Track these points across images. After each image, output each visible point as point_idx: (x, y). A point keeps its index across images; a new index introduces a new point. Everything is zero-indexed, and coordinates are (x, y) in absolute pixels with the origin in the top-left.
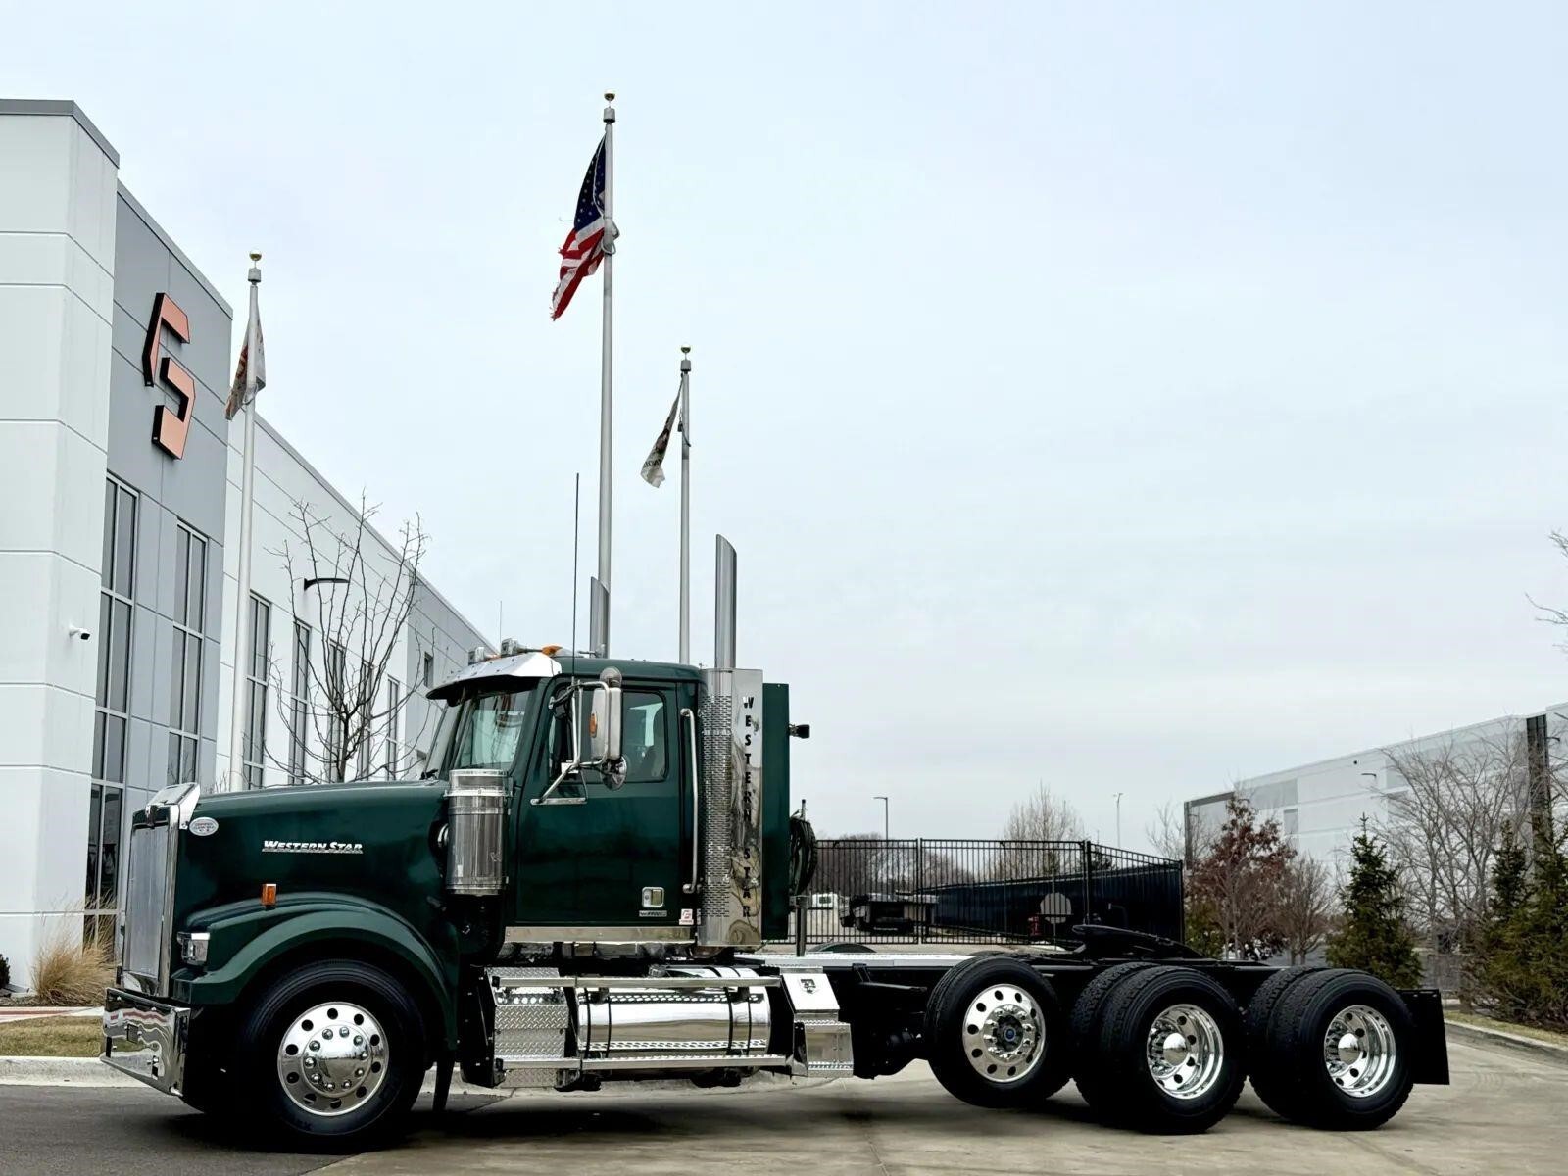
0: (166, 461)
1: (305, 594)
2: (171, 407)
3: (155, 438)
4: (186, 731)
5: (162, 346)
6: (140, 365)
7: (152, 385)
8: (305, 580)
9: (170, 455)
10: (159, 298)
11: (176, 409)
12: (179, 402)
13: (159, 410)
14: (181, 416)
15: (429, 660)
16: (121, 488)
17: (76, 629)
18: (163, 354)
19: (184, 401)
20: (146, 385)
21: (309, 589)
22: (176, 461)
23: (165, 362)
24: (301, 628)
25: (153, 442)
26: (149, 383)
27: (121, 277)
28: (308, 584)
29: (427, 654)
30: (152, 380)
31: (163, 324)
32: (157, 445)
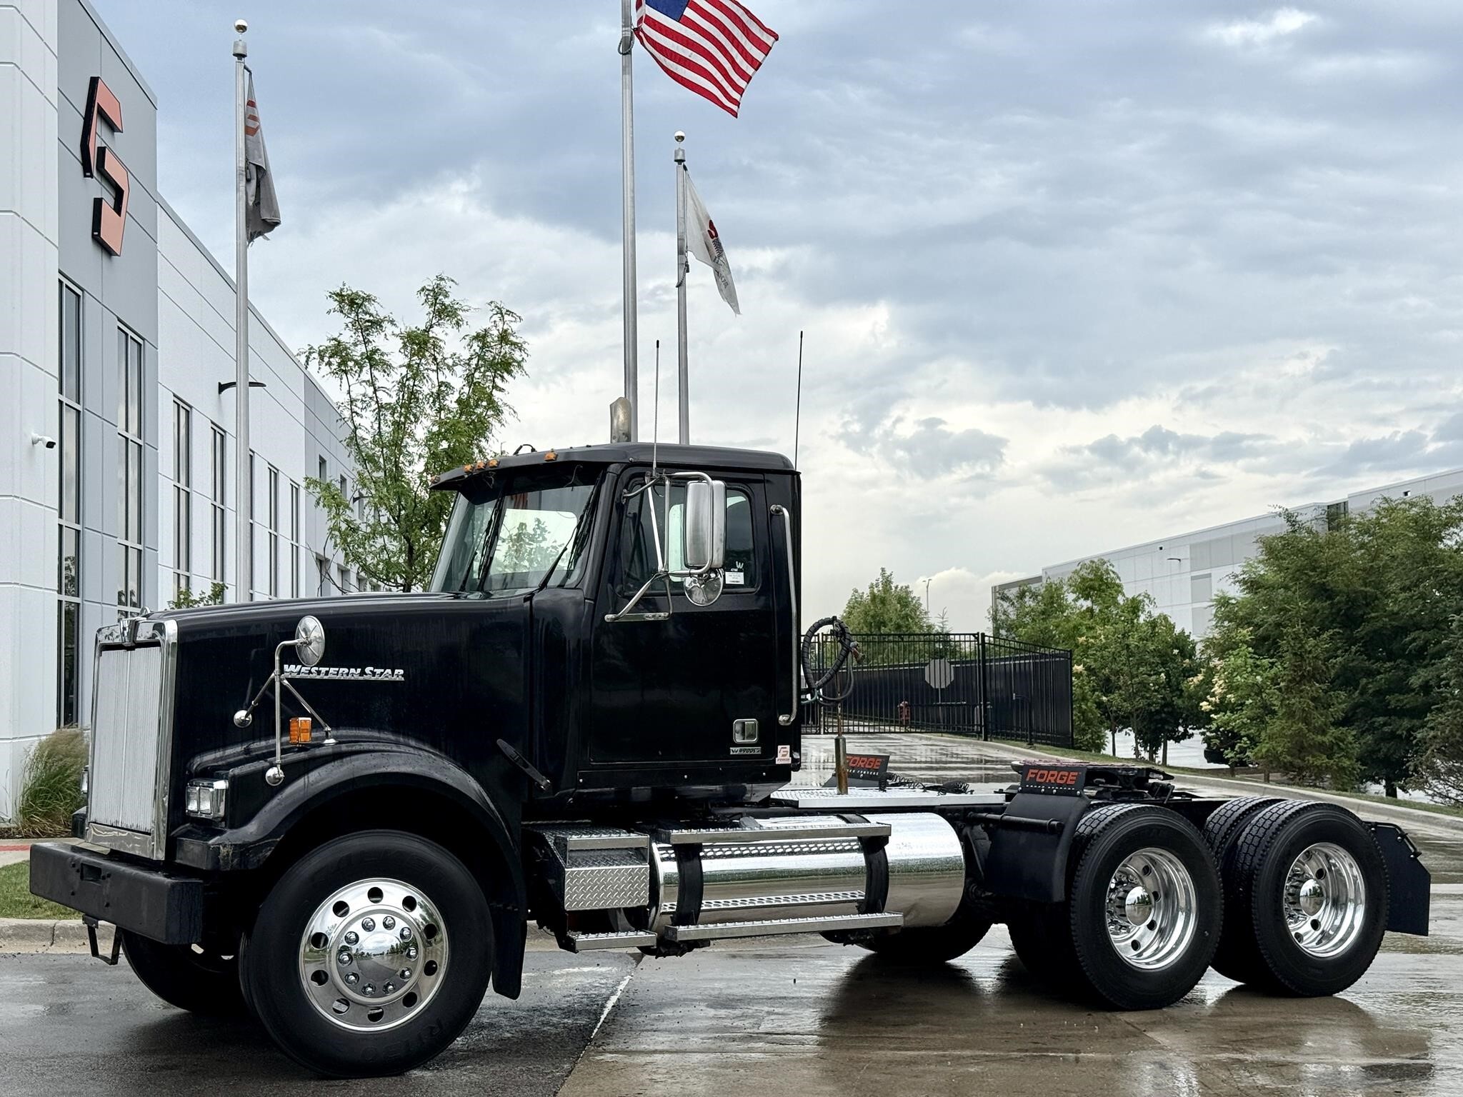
0: (105, 258)
1: (219, 397)
2: (108, 201)
3: (96, 233)
4: (132, 541)
5: (99, 136)
6: (79, 155)
7: (92, 176)
8: (220, 383)
9: (107, 251)
10: (94, 82)
11: (112, 202)
12: (114, 195)
13: (98, 203)
14: (118, 209)
15: (322, 462)
16: (67, 286)
17: (40, 437)
18: (99, 144)
19: (119, 193)
20: (85, 176)
21: (224, 392)
22: (114, 257)
23: (101, 151)
24: (218, 432)
25: (93, 236)
26: (88, 174)
27: (63, 57)
28: (222, 388)
29: (321, 457)
30: (90, 171)
31: (98, 112)
32: (98, 240)
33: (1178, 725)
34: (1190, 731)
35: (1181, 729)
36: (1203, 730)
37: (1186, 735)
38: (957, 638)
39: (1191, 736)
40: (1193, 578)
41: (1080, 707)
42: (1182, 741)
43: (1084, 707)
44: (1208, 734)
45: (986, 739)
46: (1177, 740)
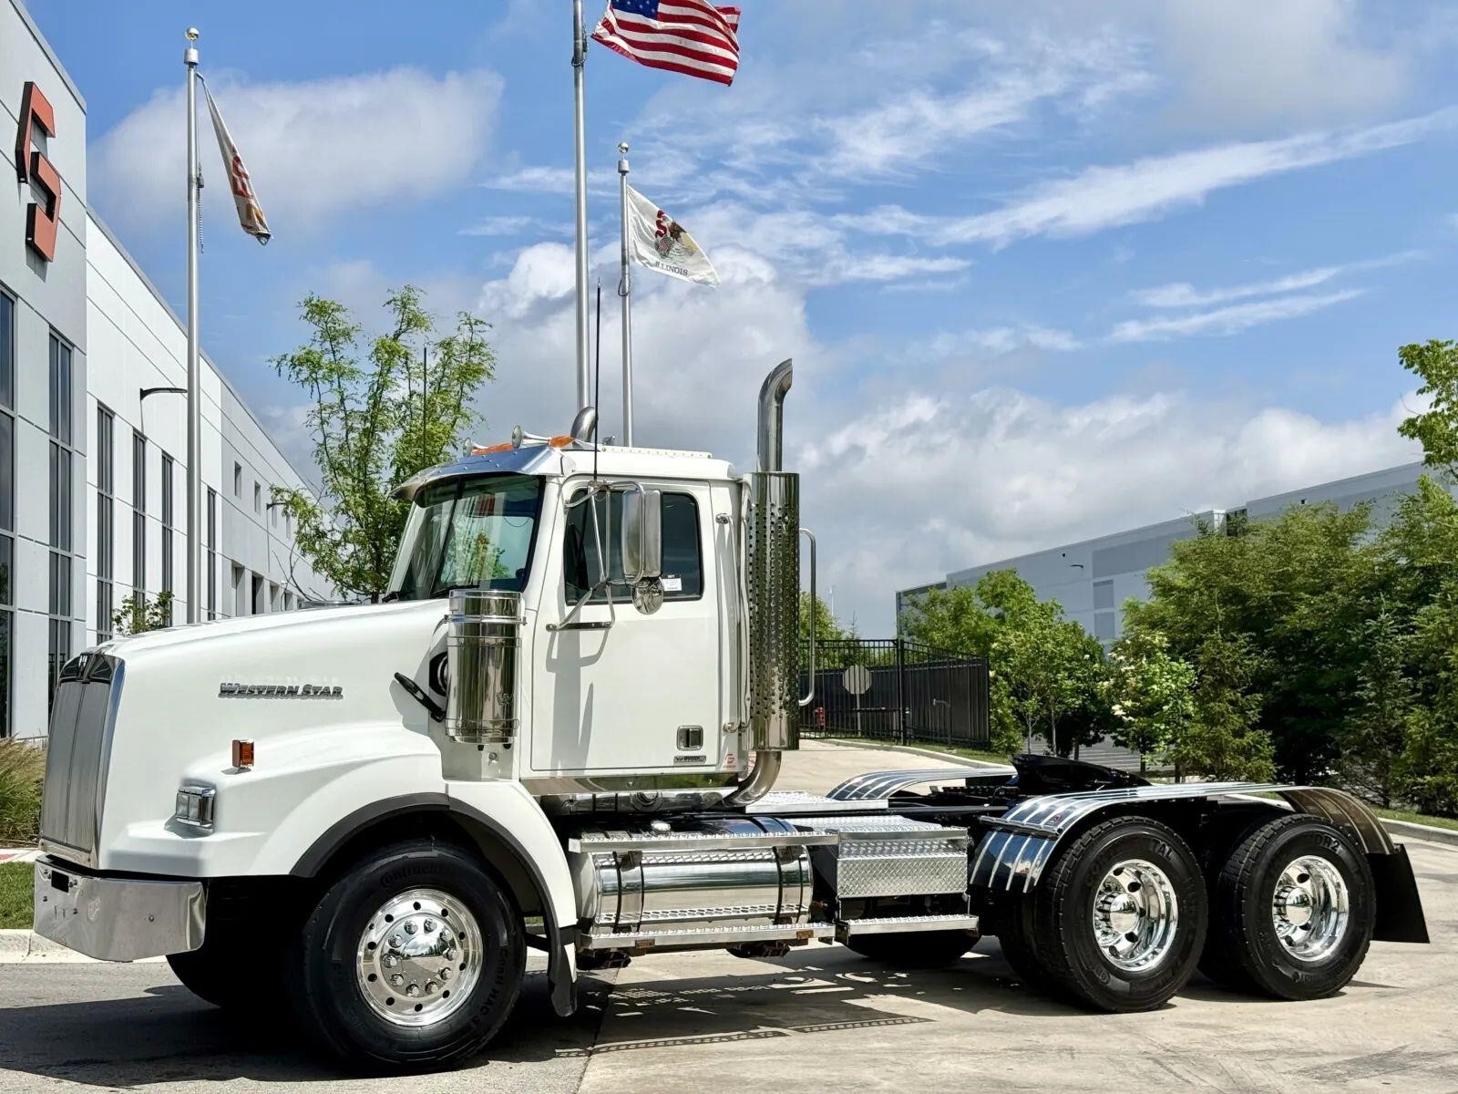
0: (39, 263)
1: (141, 403)
3: (30, 239)
4: (62, 548)
6: (13, 160)
7: (26, 182)
8: (141, 390)
10: (29, 87)
11: (44, 207)
13: (31, 209)
14: (50, 213)
15: (238, 469)
16: (1, 292)
18: (34, 149)
19: (51, 199)
20: (19, 181)
21: (145, 398)
22: (47, 263)
23: (35, 156)
24: (139, 439)
25: (27, 242)
26: (22, 179)
28: (144, 394)
29: (236, 464)
30: (25, 177)
31: (33, 118)
32: (31, 246)
33: (1090, 729)
34: (1101, 735)
35: (1092, 733)
36: (1114, 734)
37: (1097, 739)
38: (866, 644)
39: (1102, 740)
40: (1095, 585)
41: (996, 712)
42: (1093, 745)
43: (999, 711)
44: (1119, 738)
45: (905, 745)
46: (1089, 744)
